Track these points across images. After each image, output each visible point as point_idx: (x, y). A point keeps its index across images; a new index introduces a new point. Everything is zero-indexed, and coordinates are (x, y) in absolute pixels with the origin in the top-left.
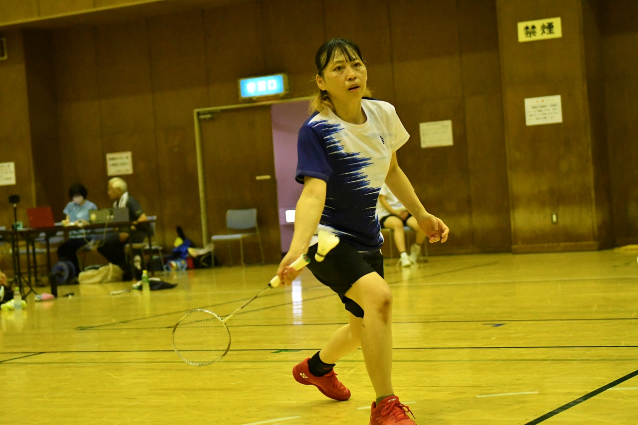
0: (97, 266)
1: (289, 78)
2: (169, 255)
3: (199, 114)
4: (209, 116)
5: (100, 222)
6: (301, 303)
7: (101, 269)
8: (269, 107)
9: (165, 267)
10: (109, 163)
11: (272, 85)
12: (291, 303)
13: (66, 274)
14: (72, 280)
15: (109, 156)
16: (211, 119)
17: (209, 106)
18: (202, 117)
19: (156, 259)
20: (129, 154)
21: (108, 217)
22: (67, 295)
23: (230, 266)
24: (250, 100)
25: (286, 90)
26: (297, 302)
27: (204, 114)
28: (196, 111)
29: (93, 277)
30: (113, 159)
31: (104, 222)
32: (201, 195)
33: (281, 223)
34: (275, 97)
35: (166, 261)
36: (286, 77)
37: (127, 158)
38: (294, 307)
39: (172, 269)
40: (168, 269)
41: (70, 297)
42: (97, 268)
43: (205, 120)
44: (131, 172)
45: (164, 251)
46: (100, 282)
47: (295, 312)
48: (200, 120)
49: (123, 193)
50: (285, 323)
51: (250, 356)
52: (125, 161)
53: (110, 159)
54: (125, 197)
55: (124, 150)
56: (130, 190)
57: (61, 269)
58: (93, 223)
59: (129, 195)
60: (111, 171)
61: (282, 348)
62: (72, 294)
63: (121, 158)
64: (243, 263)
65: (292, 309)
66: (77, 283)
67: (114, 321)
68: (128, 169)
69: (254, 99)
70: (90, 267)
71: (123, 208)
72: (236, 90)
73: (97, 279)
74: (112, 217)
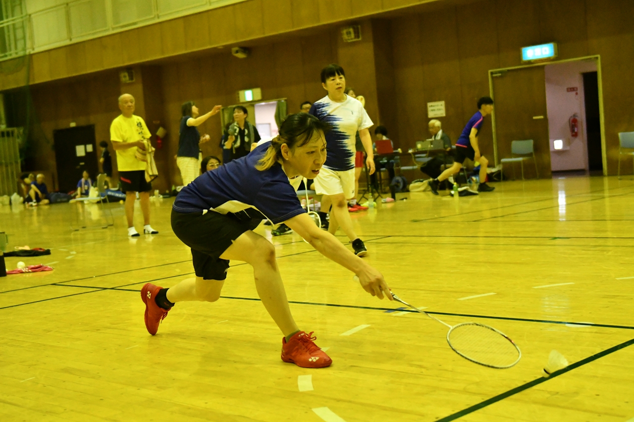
0: (422, 180)
1: (558, 45)
2: (470, 173)
3: (492, 73)
4: (500, 74)
5: (424, 150)
6: (565, 206)
7: (424, 182)
8: (543, 67)
9: (468, 180)
10: (429, 109)
11: (546, 51)
12: (558, 206)
13: (401, 186)
14: (405, 190)
15: (429, 104)
16: (500, 77)
17: (499, 67)
18: (494, 75)
19: (462, 175)
20: (443, 103)
21: (429, 146)
22: (403, 199)
23: (514, 180)
24: (529, 62)
25: (556, 54)
26: (562, 205)
27: (496, 73)
28: (490, 71)
29: (419, 187)
30: (432, 106)
31: (426, 149)
32: (494, 130)
33: (551, 150)
34: (548, 59)
35: (469, 176)
36: (556, 45)
37: (441, 105)
38: (560, 208)
39: (473, 182)
40: (470, 182)
41: (405, 200)
42: (422, 181)
43: (496, 77)
44: (444, 115)
45: (467, 170)
46: (424, 191)
47: (560, 212)
48: (493, 78)
49: (439, 131)
50: (554, 219)
51: (534, 241)
52: (440, 107)
53: (430, 106)
54: (440, 133)
55: (440, 100)
56: (443, 127)
57: (398, 182)
58: (419, 150)
59: (443, 132)
60: (431, 114)
61: (557, 236)
62: (406, 198)
63: (438, 106)
64: (523, 178)
65: (558, 210)
66: (408, 191)
67: (436, 216)
68: (442, 113)
69: (532, 62)
70: (416, 180)
71: (439, 140)
72: (519, 55)
73: (422, 188)
74: (432, 146)
